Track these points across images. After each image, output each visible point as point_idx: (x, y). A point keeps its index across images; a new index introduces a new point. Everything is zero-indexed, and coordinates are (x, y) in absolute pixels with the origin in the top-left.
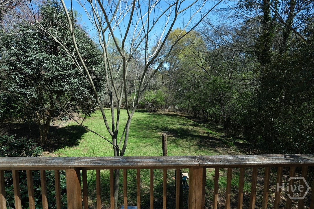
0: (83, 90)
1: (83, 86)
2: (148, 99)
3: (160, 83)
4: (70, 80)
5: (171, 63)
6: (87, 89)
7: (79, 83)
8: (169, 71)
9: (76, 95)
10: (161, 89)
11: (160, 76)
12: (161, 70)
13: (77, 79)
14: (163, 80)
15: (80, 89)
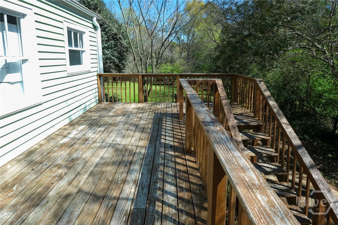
0: (114, 59)
1: (113, 56)
2: (164, 72)
3: (176, 56)
4: (105, 51)
5: (189, 35)
6: (117, 59)
7: (111, 54)
8: (186, 44)
9: (109, 63)
10: (178, 62)
11: (178, 49)
12: (179, 43)
13: (109, 51)
14: (181, 53)
15: (112, 58)
